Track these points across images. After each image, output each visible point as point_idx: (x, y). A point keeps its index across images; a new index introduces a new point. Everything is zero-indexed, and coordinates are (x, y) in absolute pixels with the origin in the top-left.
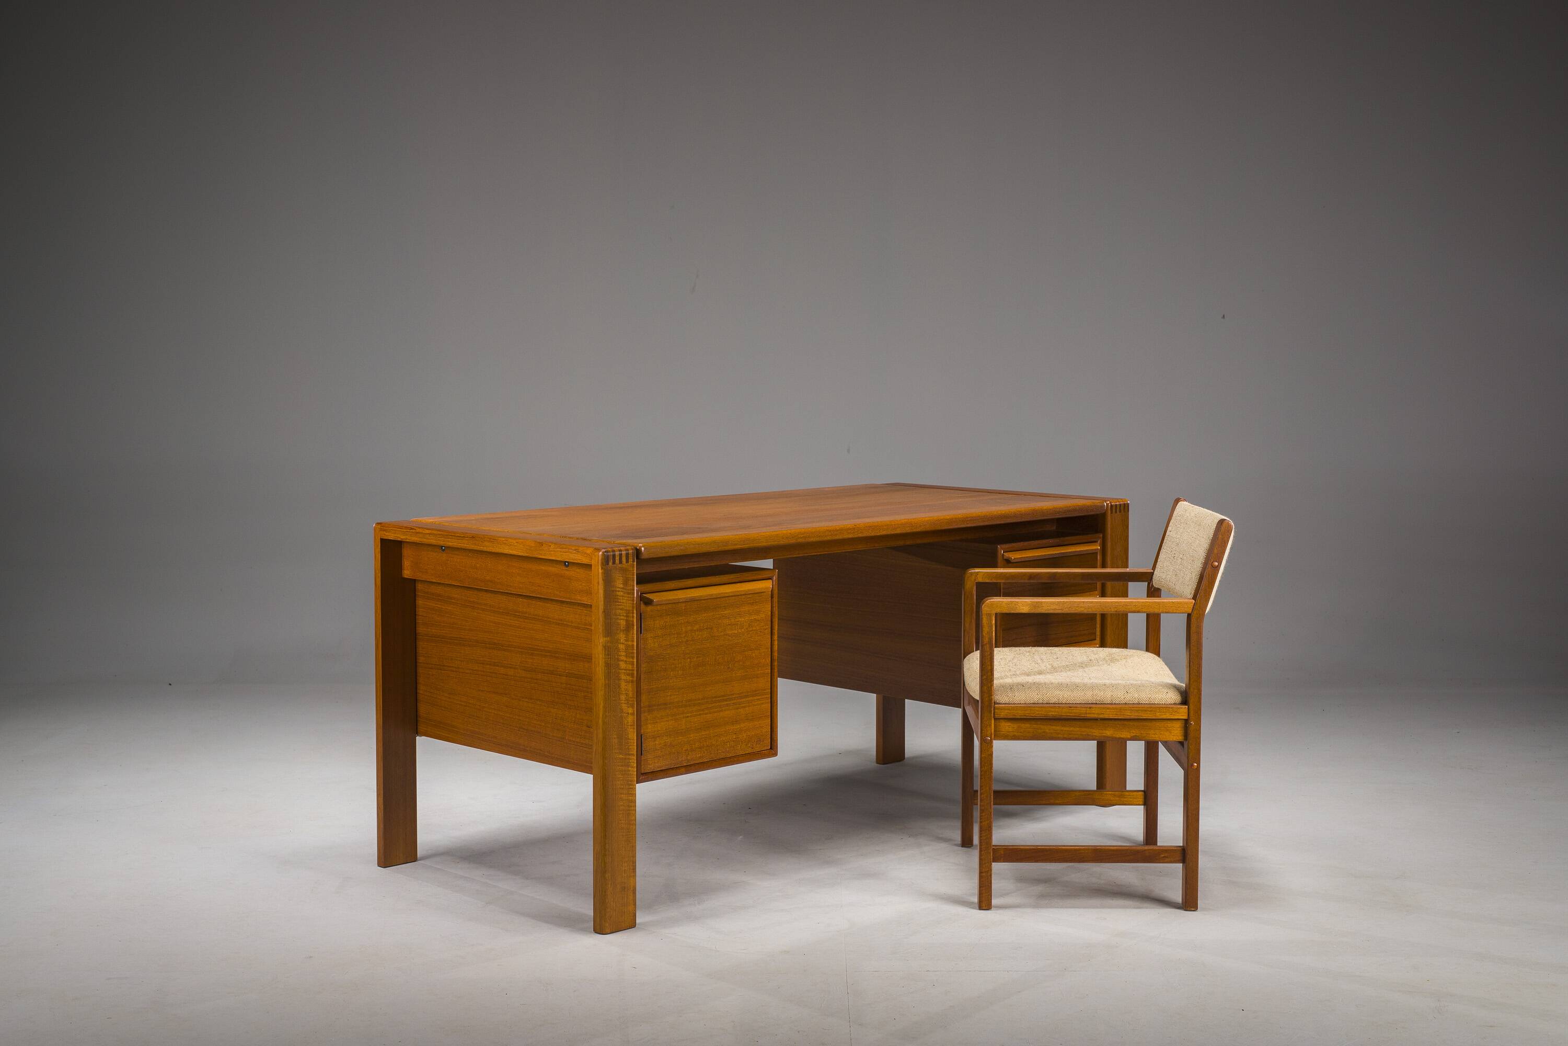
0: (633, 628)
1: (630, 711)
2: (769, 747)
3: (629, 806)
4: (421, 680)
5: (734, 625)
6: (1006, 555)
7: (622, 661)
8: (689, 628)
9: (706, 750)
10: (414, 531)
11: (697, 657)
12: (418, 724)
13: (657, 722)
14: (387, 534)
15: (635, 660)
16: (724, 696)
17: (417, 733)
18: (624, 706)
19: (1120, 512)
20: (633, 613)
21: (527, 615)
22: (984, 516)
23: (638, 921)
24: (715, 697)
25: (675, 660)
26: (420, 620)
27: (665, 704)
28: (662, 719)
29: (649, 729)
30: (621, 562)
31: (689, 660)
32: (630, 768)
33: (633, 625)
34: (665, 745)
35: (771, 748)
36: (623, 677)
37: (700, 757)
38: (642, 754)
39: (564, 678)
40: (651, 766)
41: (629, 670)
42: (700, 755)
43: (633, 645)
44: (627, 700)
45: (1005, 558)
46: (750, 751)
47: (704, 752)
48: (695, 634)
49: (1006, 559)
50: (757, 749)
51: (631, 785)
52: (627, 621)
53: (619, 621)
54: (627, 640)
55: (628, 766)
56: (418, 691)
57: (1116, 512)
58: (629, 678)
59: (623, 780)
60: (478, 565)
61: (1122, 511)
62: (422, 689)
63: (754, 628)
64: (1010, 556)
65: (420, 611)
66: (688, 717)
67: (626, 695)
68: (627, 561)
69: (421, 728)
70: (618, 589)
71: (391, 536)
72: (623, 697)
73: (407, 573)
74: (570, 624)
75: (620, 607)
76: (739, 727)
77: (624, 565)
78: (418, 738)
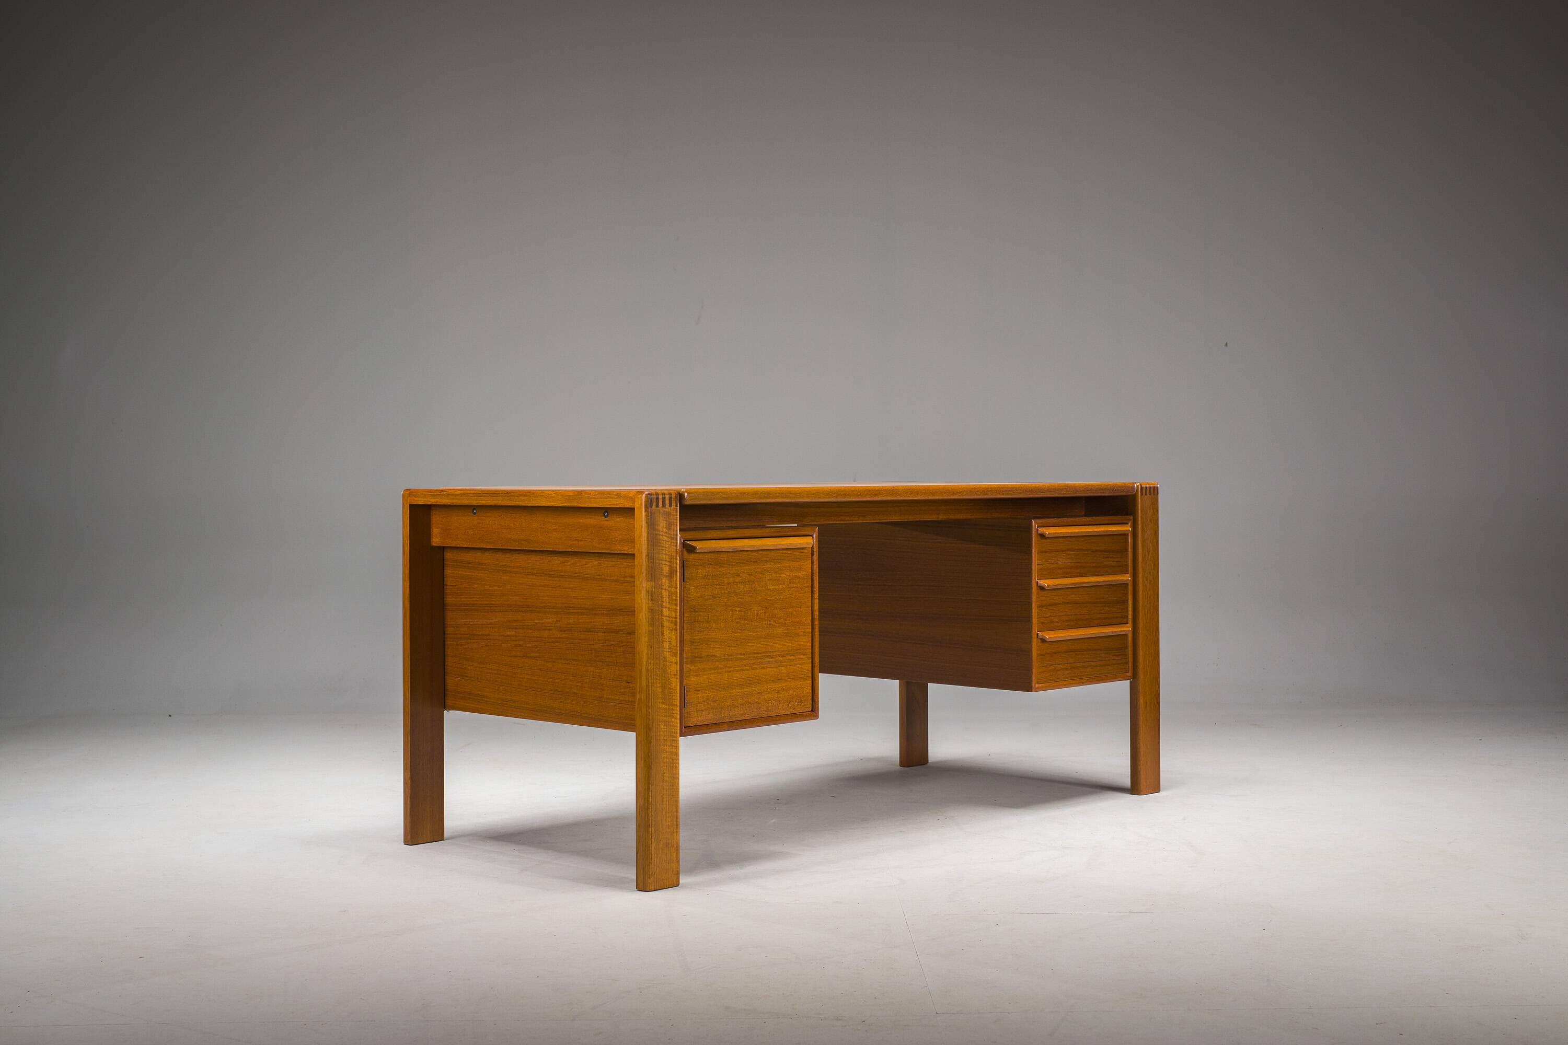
0: (676, 575)
1: (674, 659)
2: (811, 709)
3: (672, 759)
4: (449, 651)
5: (775, 580)
6: (1041, 530)
7: (666, 607)
8: (731, 580)
9: (749, 707)
10: (445, 493)
11: (739, 611)
12: (446, 698)
13: (699, 675)
14: (416, 499)
15: (678, 608)
16: (764, 653)
17: (445, 707)
18: (667, 655)
19: (1150, 494)
20: (676, 559)
21: (562, 574)
22: (1019, 488)
23: (681, 882)
24: (757, 653)
25: (717, 611)
26: (448, 590)
27: (708, 656)
28: (704, 671)
29: (692, 681)
30: (664, 505)
31: (731, 613)
32: (673, 720)
33: (676, 572)
34: (708, 699)
36: (666, 624)
37: (743, 714)
38: (684, 707)
39: (603, 634)
40: (693, 721)
41: (672, 618)
42: (742, 712)
43: (676, 592)
44: (670, 648)
45: (1039, 532)
46: (791, 711)
47: (746, 709)
48: (737, 586)
49: (1039, 534)
50: (798, 710)
51: (674, 737)
52: (670, 566)
53: (663, 566)
54: (670, 587)
55: (672, 717)
56: (446, 664)
57: (1146, 494)
58: (672, 625)
59: (666, 731)
60: (512, 525)
61: (1152, 494)
62: (450, 661)
63: (795, 585)
64: (1045, 531)
65: (449, 581)
66: (730, 672)
67: (670, 643)
68: (670, 506)
69: (449, 701)
70: (661, 533)
71: (421, 501)
72: (666, 645)
73: (436, 541)
74: (608, 578)
75: (664, 552)
76: (780, 686)
77: (668, 509)
78: (445, 712)
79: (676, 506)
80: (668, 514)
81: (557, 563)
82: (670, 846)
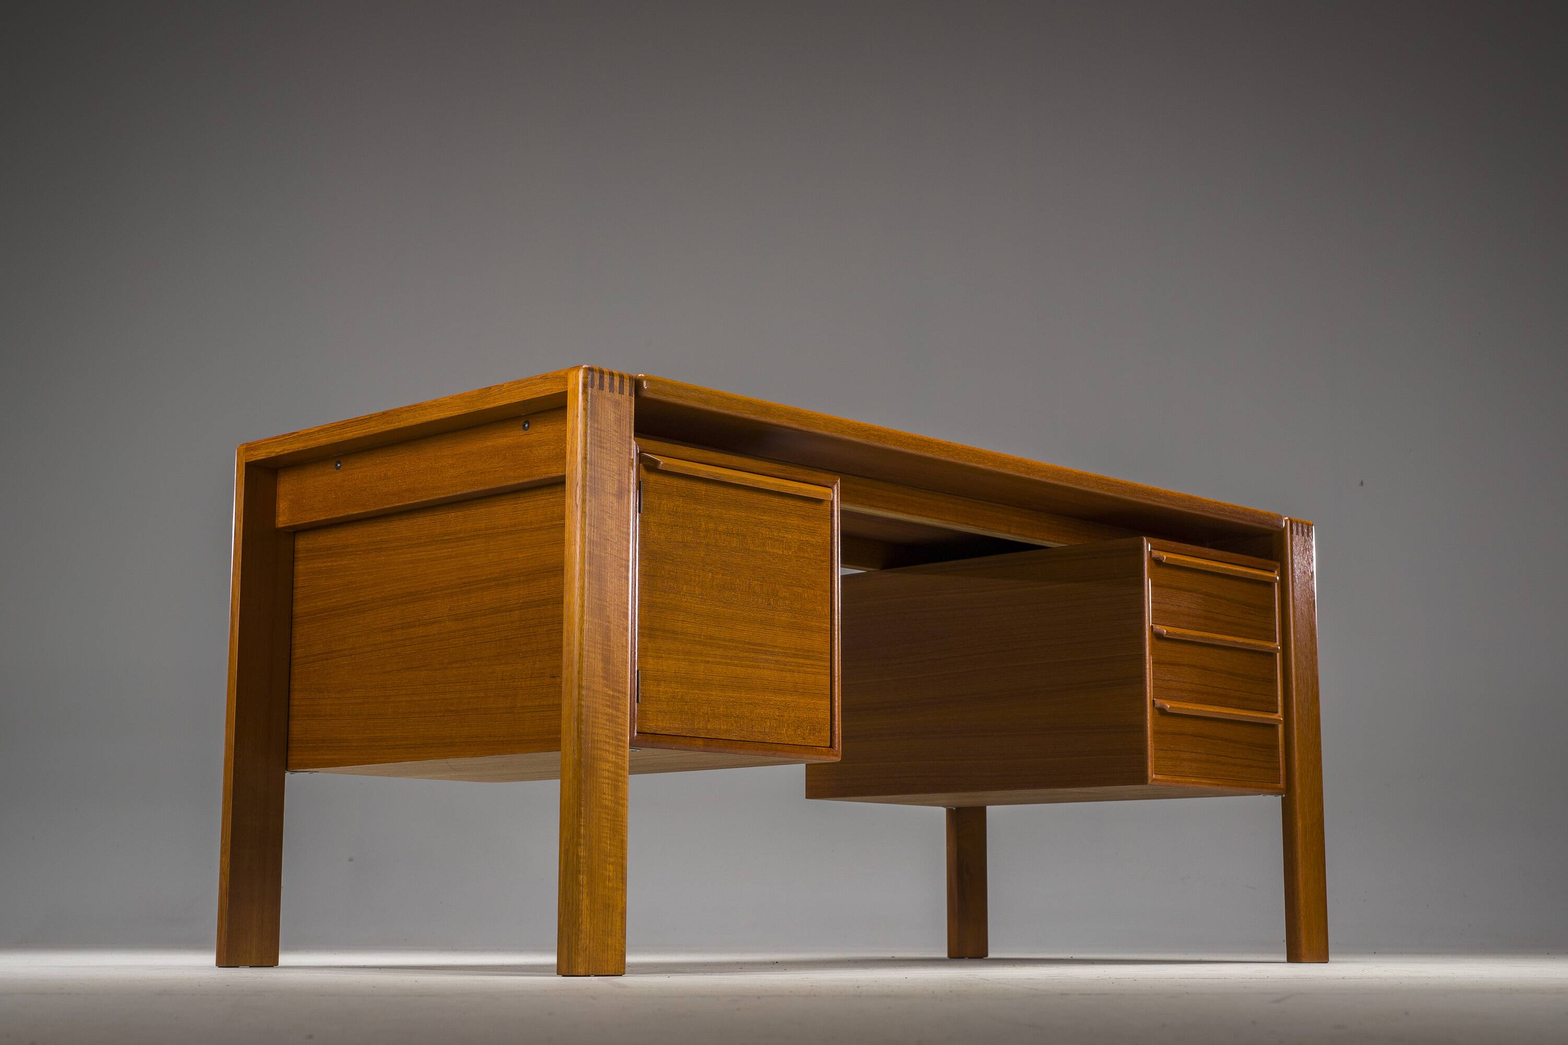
2: (829, 745)
4: (296, 685)
5: (777, 540)
6: (1156, 554)
7: (611, 541)
8: (711, 526)
9: (736, 722)
10: (296, 435)
11: (723, 575)
12: (289, 753)
13: (661, 657)
14: (255, 453)
16: (759, 645)
17: (287, 768)
18: (612, 613)
19: (1303, 535)
20: (630, 475)
21: (462, 535)
22: (1125, 484)
24: (749, 643)
25: (690, 568)
26: (299, 593)
27: (674, 632)
28: (670, 654)
29: (649, 664)
30: (612, 389)
31: (710, 574)
32: (619, 714)
34: (674, 697)
35: (831, 746)
37: (726, 731)
38: (637, 702)
39: (518, 612)
40: (651, 726)
42: (725, 727)
45: (1153, 555)
46: (799, 741)
47: (732, 725)
48: (720, 538)
49: (1154, 558)
50: (810, 741)
51: (620, 741)
52: (620, 482)
53: (607, 478)
54: (618, 512)
55: (618, 710)
56: (292, 702)
57: (1297, 533)
59: (609, 730)
60: (389, 473)
61: (1305, 535)
62: (297, 698)
63: (806, 555)
64: (1161, 555)
65: (300, 581)
66: (708, 662)
68: (621, 392)
69: (294, 757)
70: (606, 430)
71: (261, 455)
73: (283, 520)
74: (528, 527)
76: (784, 699)
77: (617, 395)
78: (287, 774)
79: (630, 395)
80: (617, 404)
81: (453, 519)
82: (611, 909)
